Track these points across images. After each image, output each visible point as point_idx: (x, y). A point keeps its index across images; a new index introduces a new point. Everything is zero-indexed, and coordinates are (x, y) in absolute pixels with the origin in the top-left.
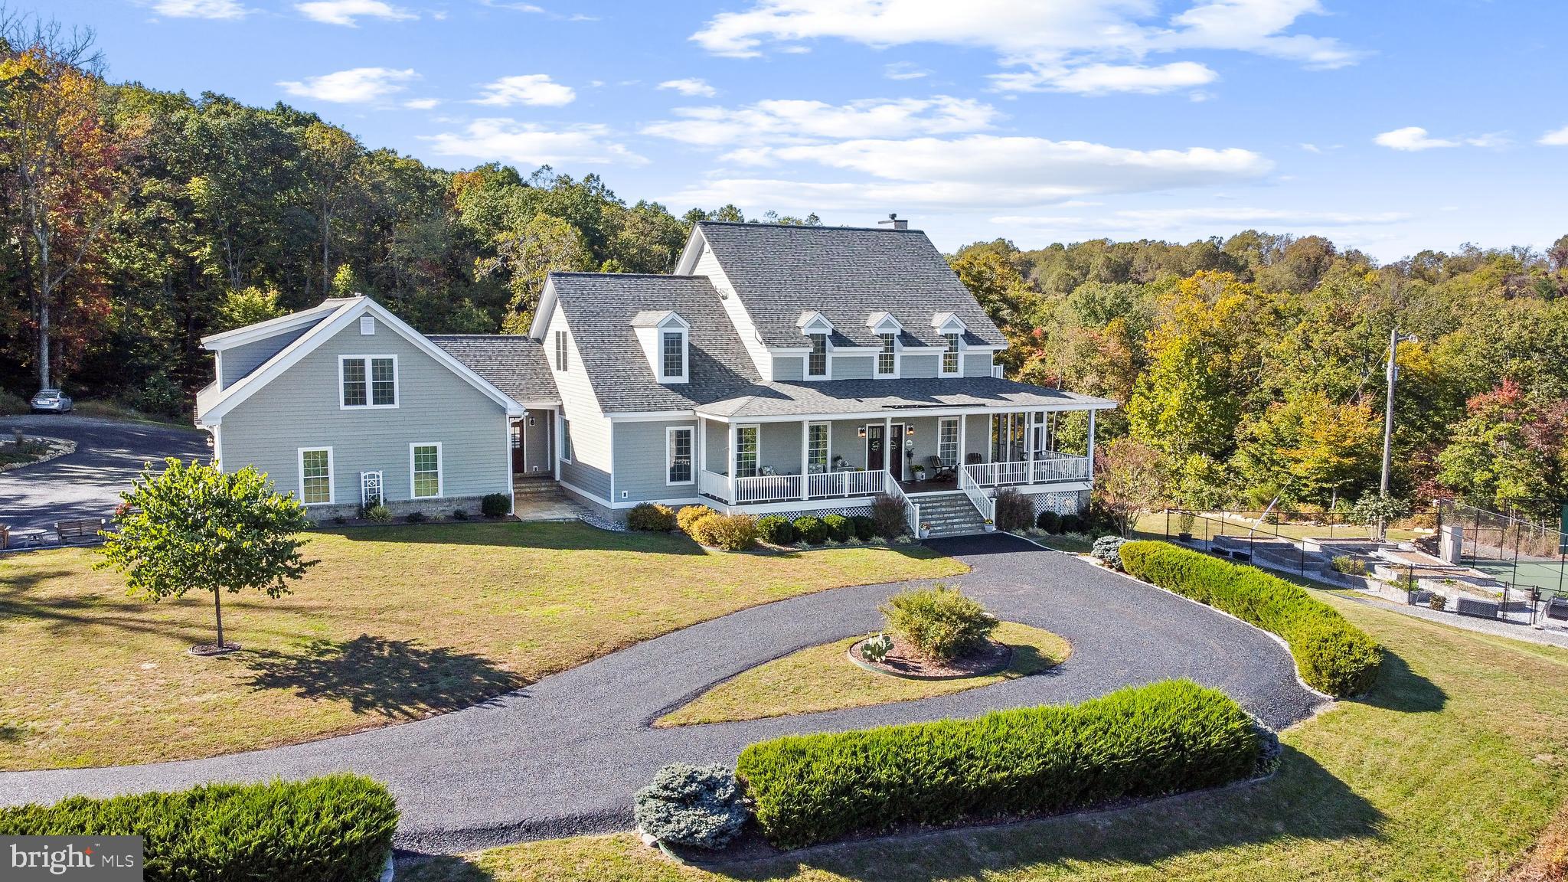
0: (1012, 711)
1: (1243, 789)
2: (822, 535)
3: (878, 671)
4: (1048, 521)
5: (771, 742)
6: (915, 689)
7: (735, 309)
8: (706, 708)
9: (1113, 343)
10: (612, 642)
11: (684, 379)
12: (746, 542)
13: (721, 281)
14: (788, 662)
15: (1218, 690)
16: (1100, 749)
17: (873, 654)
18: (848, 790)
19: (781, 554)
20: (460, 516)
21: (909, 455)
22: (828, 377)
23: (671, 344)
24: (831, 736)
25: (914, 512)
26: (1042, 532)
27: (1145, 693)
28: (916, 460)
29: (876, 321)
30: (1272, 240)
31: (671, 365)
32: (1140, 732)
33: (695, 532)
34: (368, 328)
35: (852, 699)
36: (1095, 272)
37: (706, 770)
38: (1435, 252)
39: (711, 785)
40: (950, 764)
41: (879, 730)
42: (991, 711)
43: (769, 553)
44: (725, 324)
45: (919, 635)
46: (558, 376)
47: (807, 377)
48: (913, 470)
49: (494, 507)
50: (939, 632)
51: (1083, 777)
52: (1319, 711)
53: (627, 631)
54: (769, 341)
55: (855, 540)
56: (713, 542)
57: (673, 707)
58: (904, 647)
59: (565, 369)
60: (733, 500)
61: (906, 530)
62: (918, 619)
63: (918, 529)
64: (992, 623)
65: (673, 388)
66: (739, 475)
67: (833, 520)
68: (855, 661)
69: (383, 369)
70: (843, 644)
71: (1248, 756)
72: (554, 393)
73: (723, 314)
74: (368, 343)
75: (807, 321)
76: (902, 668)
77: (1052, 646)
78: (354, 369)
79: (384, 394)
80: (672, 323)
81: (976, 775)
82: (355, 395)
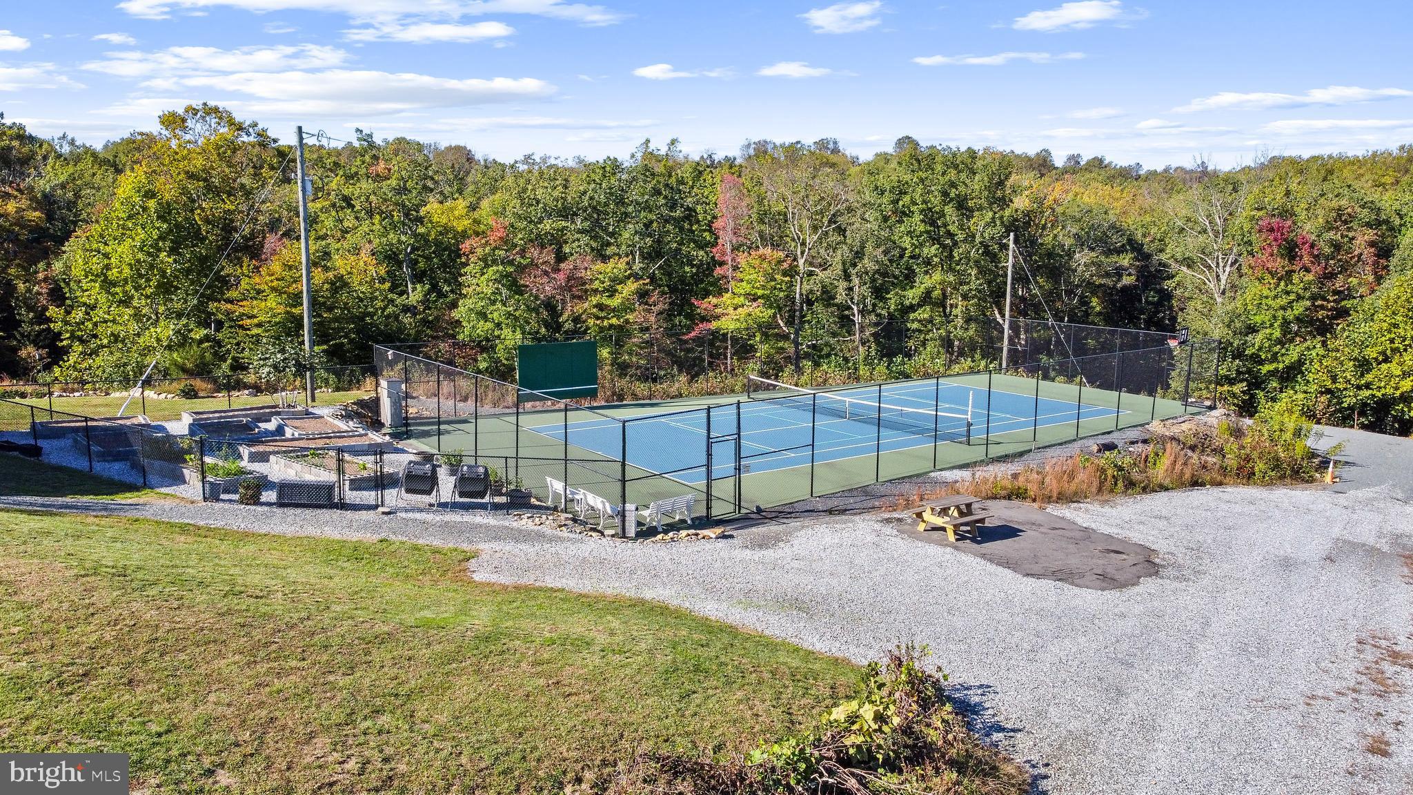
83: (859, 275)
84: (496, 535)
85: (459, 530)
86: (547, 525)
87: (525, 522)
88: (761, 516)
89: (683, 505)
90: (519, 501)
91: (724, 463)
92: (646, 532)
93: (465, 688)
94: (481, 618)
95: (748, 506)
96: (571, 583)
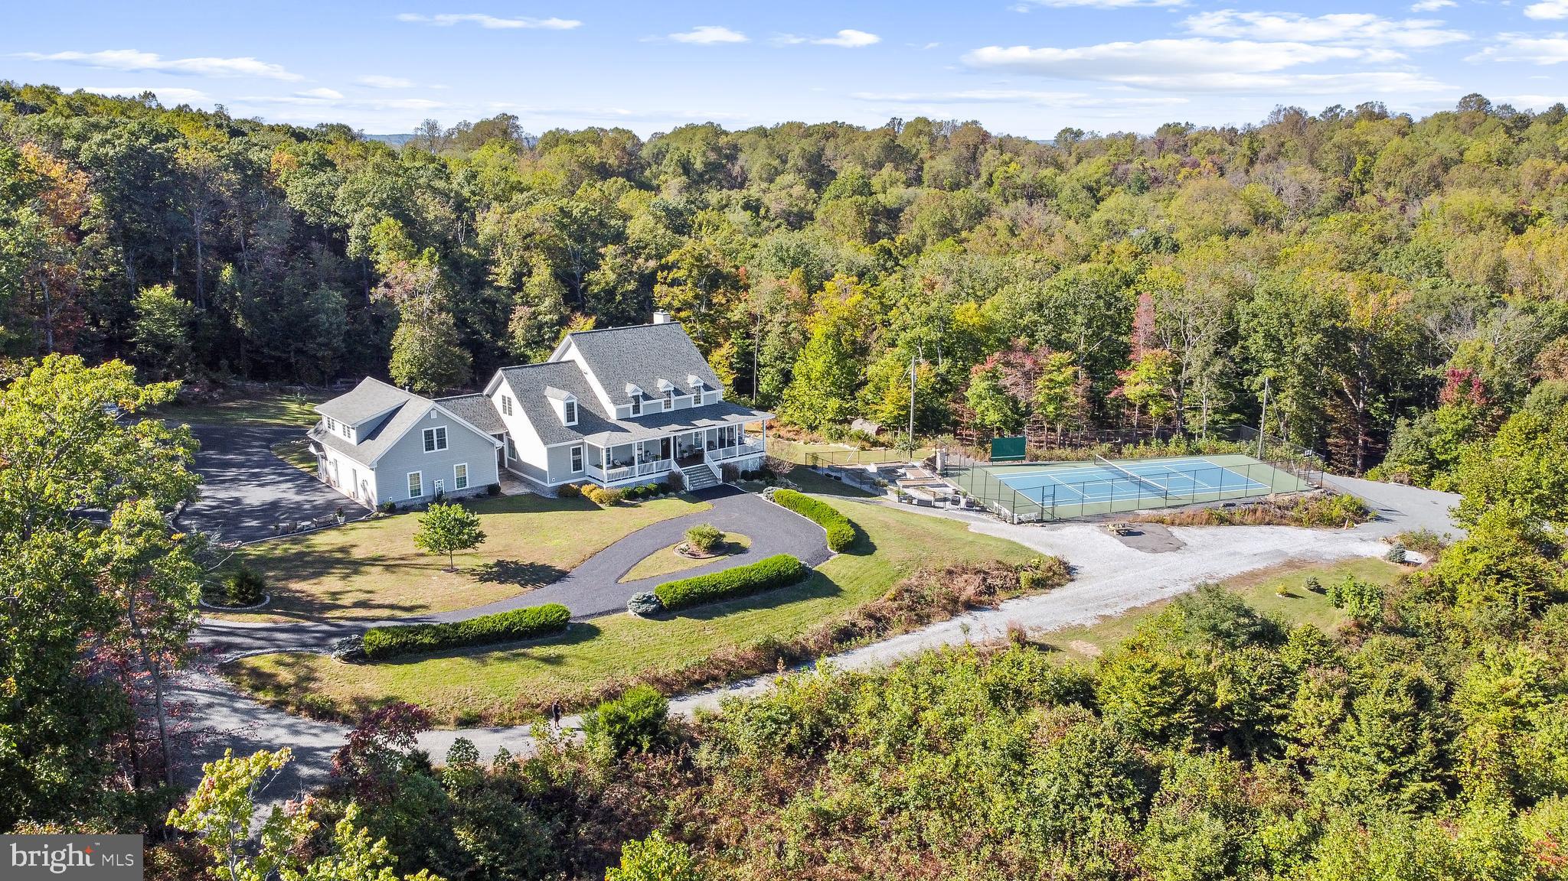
0: (730, 569)
1: (800, 586)
2: (648, 494)
3: (686, 557)
4: (746, 475)
5: (664, 585)
6: (699, 563)
7: (592, 379)
8: (632, 575)
9: (795, 288)
10: (588, 556)
11: (576, 423)
12: (617, 502)
13: (582, 364)
14: (654, 556)
15: (792, 556)
16: (756, 577)
17: (683, 551)
18: (687, 595)
19: (632, 506)
20: (478, 496)
21: (680, 445)
22: (641, 414)
23: (570, 407)
24: (680, 581)
25: (686, 478)
26: (743, 481)
27: (773, 558)
28: (683, 448)
29: (662, 384)
30: (940, 125)
31: (570, 418)
32: (770, 571)
33: (593, 497)
34: (434, 415)
35: (679, 568)
36: (792, 162)
37: (647, 594)
38: (1075, 130)
39: (650, 597)
40: (715, 586)
41: (692, 578)
42: (725, 569)
43: (627, 505)
44: (588, 389)
45: (699, 543)
46: (505, 417)
47: (632, 416)
48: (682, 452)
49: (493, 490)
50: (705, 542)
51: (751, 586)
52: (831, 558)
53: (590, 550)
54: (615, 402)
55: (662, 495)
56: (602, 502)
57: (622, 576)
58: (694, 548)
59: (510, 414)
60: (606, 480)
61: (683, 488)
62: (698, 537)
63: (689, 487)
64: (724, 536)
65: (572, 428)
66: (608, 469)
67: (652, 486)
68: (677, 554)
69: (441, 432)
70: (671, 547)
71: (801, 576)
72: (503, 426)
73: (586, 382)
74: (435, 422)
75: (630, 389)
76: (693, 555)
77: (745, 541)
78: (429, 434)
79: (442, 444)
80: (570, 398)
81: (721, 588)
82: (430, 446)
83: (1209, 376)
84: (975, 519)
85: (966, 517)
86: (990, 518)
87: (984, 516)
88: (1061, 521)
89: (1033, 515)
90: (983, 510)
91: (1048, 502)
92: (1020, 522)
93: (967, 549)
94: (970, 539)
95: (1057, 517)
96: (993, 535)
